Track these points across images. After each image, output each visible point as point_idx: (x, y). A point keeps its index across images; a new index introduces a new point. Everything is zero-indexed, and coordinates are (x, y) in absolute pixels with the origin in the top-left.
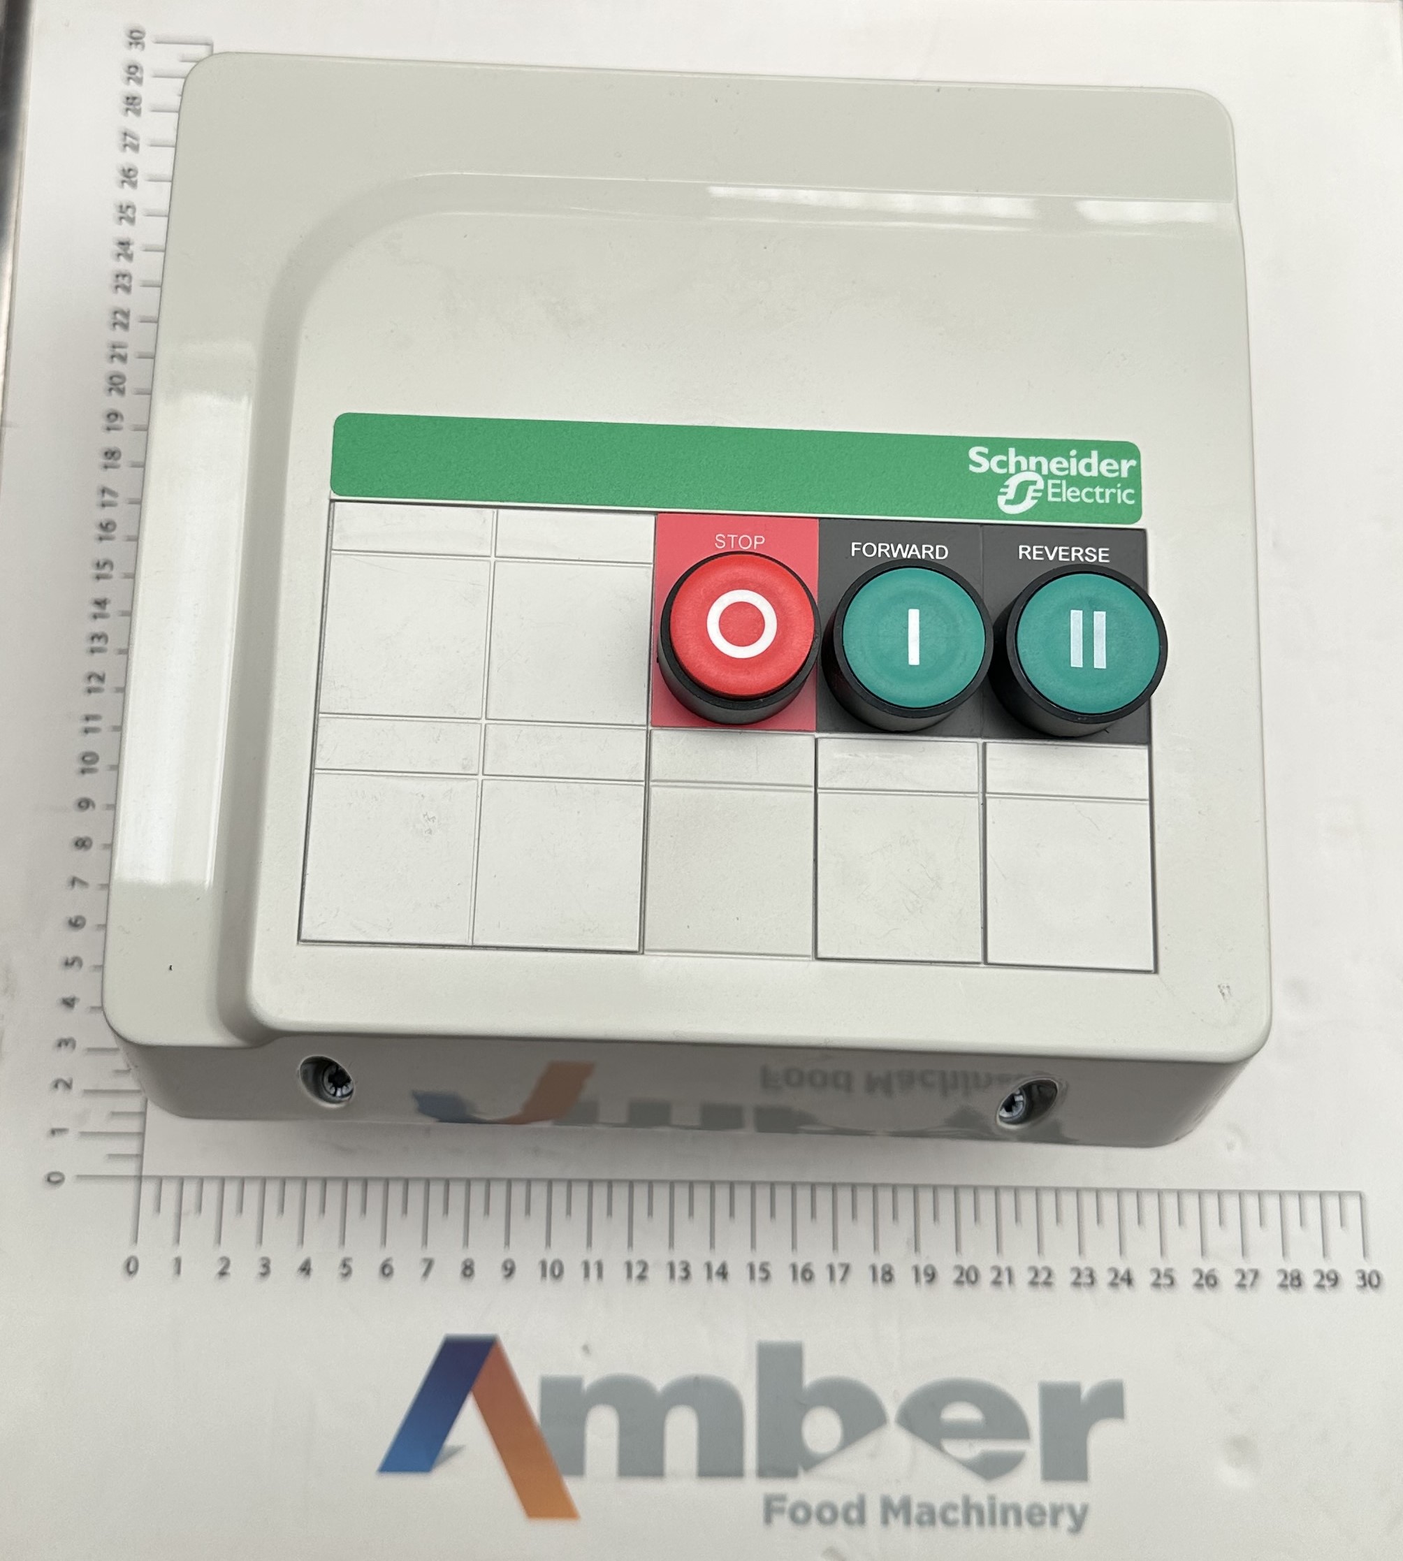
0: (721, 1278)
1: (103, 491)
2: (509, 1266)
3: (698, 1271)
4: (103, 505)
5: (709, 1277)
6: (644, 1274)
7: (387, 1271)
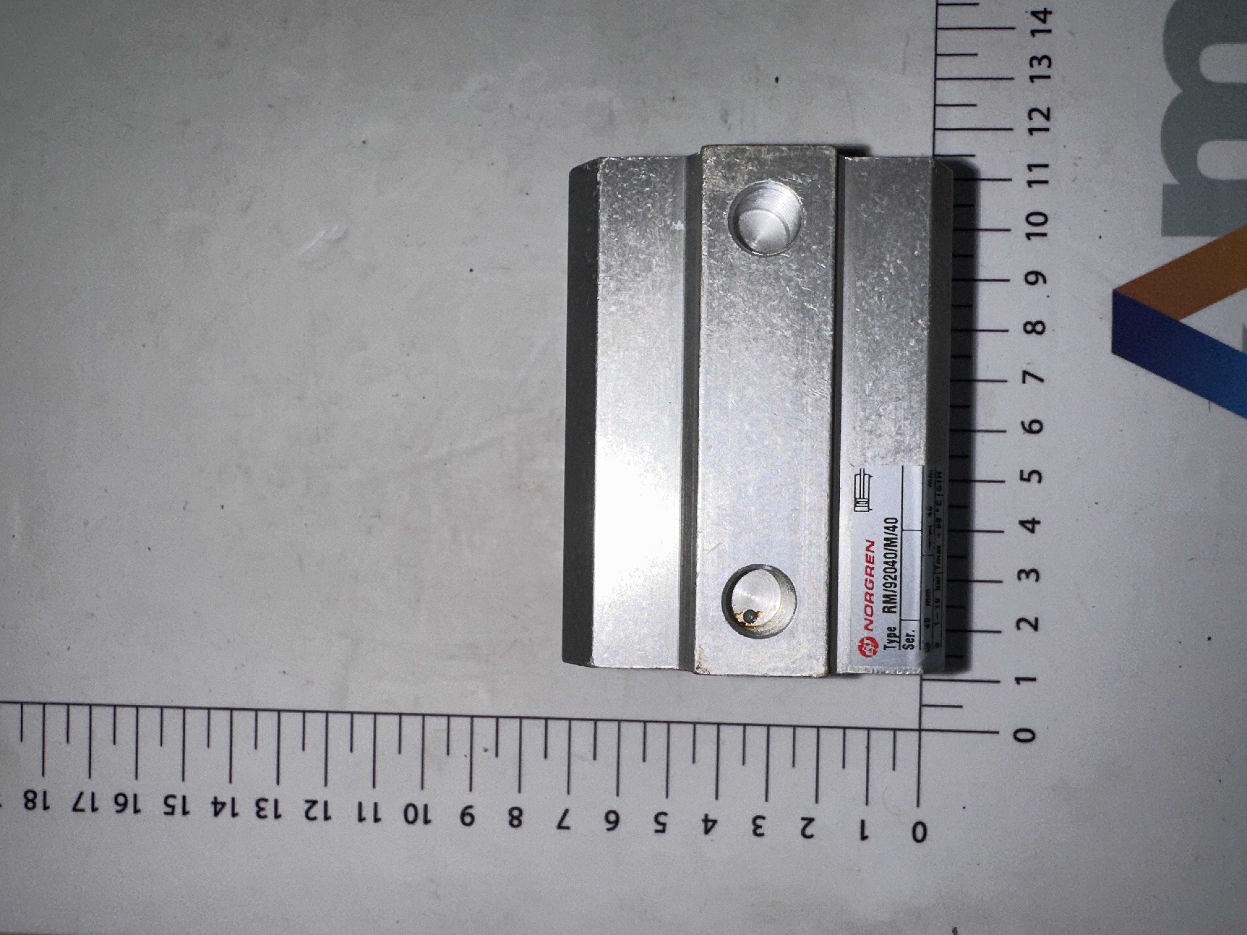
0: (1048, 16)
1: (75, 809)
2: (1032, 278)
3: (1040, 44)
4: (94, 809)
5: (1049, 31)
6: (1045, 111)
7: (1036, 427)
